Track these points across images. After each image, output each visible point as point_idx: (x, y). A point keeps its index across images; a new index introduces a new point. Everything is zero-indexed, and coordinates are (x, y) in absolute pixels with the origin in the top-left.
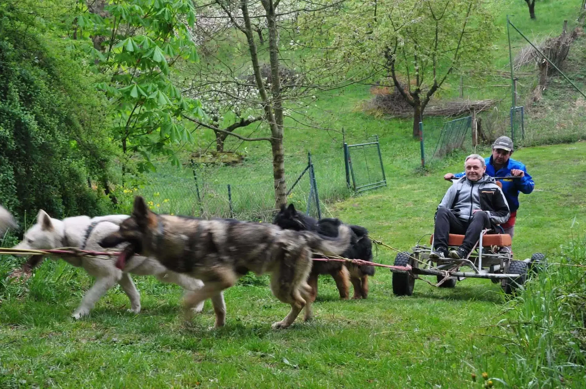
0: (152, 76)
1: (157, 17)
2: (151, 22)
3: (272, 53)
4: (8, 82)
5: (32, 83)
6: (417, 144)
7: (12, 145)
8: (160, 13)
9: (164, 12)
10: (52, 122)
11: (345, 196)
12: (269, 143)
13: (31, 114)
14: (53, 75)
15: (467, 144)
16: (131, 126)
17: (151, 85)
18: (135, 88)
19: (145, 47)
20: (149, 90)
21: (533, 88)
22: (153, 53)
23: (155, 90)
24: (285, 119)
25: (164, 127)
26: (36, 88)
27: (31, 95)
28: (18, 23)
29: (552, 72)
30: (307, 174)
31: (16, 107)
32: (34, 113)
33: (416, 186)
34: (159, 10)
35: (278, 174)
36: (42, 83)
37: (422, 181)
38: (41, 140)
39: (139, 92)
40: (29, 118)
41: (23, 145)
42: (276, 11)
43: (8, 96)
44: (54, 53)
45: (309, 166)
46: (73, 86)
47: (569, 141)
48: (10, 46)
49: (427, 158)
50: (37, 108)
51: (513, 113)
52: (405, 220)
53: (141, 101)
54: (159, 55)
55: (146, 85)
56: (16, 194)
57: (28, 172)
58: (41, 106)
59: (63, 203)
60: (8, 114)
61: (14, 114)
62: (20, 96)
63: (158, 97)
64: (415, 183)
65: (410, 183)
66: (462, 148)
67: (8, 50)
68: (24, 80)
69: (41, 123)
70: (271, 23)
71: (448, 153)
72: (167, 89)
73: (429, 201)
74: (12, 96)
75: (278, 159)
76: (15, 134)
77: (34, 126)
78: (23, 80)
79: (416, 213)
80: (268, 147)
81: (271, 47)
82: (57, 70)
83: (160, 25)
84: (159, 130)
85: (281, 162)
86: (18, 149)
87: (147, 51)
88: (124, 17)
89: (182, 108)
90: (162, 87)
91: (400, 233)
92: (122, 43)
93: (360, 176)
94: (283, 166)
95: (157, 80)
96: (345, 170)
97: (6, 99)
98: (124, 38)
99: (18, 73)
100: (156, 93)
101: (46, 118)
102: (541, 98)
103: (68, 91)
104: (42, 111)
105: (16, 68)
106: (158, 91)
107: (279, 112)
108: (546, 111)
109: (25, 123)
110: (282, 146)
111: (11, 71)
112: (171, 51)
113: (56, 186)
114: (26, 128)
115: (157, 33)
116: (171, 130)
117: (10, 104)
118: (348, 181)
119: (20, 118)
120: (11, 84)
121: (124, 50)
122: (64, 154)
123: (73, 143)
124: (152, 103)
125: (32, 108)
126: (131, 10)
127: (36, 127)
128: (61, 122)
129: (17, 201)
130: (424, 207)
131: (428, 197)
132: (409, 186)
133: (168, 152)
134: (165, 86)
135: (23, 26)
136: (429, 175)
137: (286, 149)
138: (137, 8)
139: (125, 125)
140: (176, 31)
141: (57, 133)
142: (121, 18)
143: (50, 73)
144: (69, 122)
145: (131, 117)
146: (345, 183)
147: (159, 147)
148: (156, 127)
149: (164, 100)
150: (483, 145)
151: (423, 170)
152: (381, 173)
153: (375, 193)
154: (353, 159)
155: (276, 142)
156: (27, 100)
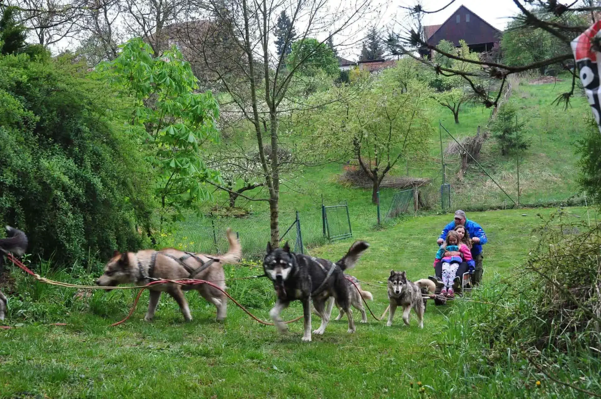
0: (186, 153)
1: (192, 111)
2: (188, 114)
4: (83, 155)
5: (100, 156)
6: (375, 207)
7: (83, 200)
8: (194, 108)
9: (197, 107)
10: (113, 184)
11: (322, 244)
12: (268, 203)
13: (99, 178)
14: (116, 150)
15: (411, 208)
16: (169, 187)
17: (185, 159)
18: (173, 161)
19: (183, 132)
20: (183, 162)
21: (457, 172)
22: (188, 136)
23: (187, 163)
24: (280, 186)
25: (193, 189)
26: (103, 159)
27: (99, 164)
28: (94, 113)
29: (470, 160)
30: (295, 226)
31: (87, 172)
32: (100, 177)
34: (194, 106)
35: (274, 226)
36: (108, 156)
38: (104, 197)
39: (176, 163)
40: (96, 181)
41: (91, 200)
42: (277, 109)
43: (83, 165)
44: (118, 135)
45: (296, 221)
46: (130, 159)
47: (481, 210)
48: (87, 129)
49: (382, 217)
50: (103, 174)
51: (443, 188)
53: (177, 170)
54: (192, 138)
55: (181, 159)
56: (84, 235)
57: (93, 218)
58: (106, 172)
59: (117, 243)
60: (82, 177)
61: (86, 177)
62: (92, 165)
63: (189, 167)
65: (371, 236)
66: (407, 212)
67: (86, 132)
68: (95, 153)
69: (105, 184)
70: (273, 117)
71: (397, 215)
72: (196, 162)
73: (383, 249)
74: (86, 165)
75: (274, 215)
76: (86, 192)
77: (100, 186)
78: (94, 153)
80: (268, 205)
81: (273, 134)
82: (119, 147)
83: (194, 117)
84: (189, 191)
85: (276, 217)
86: (87, 202)
87: (184, 135)
88: (169, 110)
89: (206, 175)
90: (192, 161)
91: (360, 272)
92: (166, 129)
93: (333, 228)
94: (277, 220)
95: (189, 155)
96: (322, 225)
97: (82, 166)
98: (167, 125)
99: (91, 148)
100: (188, 164)
101: (109, 181)
102: (462, 179)
103: (125, 161)
104: (106, 175)
105: (90, 145)
106: (190, 163)
107: (276, 181)
108: (466, 188)
109: (94, 184)
110: (277, 206)
111: (86, 147)
112: (201, 135)
113: (112, 230)
115: (191, 122)
116: (198, 192)
117: (84, 170)
118: (324, 232)
119: (90, 181)
120: (86, 156)
121: (168, 133)
122: (120, 207)
123: (127, 199)
124: (184, 172)
125: (99, 173)
126: (175, 105)
127: (101, 187)
128: (119, 184)
129: (85, 240)
130: (378, 254)
131: (382, 246)
132: (368, 238)
133: (195, 207)
134: (195, 160)
135: (97, 115)
136: (383, 231)
137: (280, 207)
138: (178, 104)
139: (165, 187)
140: (205, 122)
141: (116, 191)
142: (167, 111)
143: (114, 148)
144: (124, 184)
145: (169, 181)
146: (322, 234)
147: (188, 204)
148: (187, 188)
149: (193, 169)
150: (422, 210)
151: (379, 226)
152: (348, 227)
153: (344, 242)
154: (328, 217)
155: (273, 202)
156: (96, 168)
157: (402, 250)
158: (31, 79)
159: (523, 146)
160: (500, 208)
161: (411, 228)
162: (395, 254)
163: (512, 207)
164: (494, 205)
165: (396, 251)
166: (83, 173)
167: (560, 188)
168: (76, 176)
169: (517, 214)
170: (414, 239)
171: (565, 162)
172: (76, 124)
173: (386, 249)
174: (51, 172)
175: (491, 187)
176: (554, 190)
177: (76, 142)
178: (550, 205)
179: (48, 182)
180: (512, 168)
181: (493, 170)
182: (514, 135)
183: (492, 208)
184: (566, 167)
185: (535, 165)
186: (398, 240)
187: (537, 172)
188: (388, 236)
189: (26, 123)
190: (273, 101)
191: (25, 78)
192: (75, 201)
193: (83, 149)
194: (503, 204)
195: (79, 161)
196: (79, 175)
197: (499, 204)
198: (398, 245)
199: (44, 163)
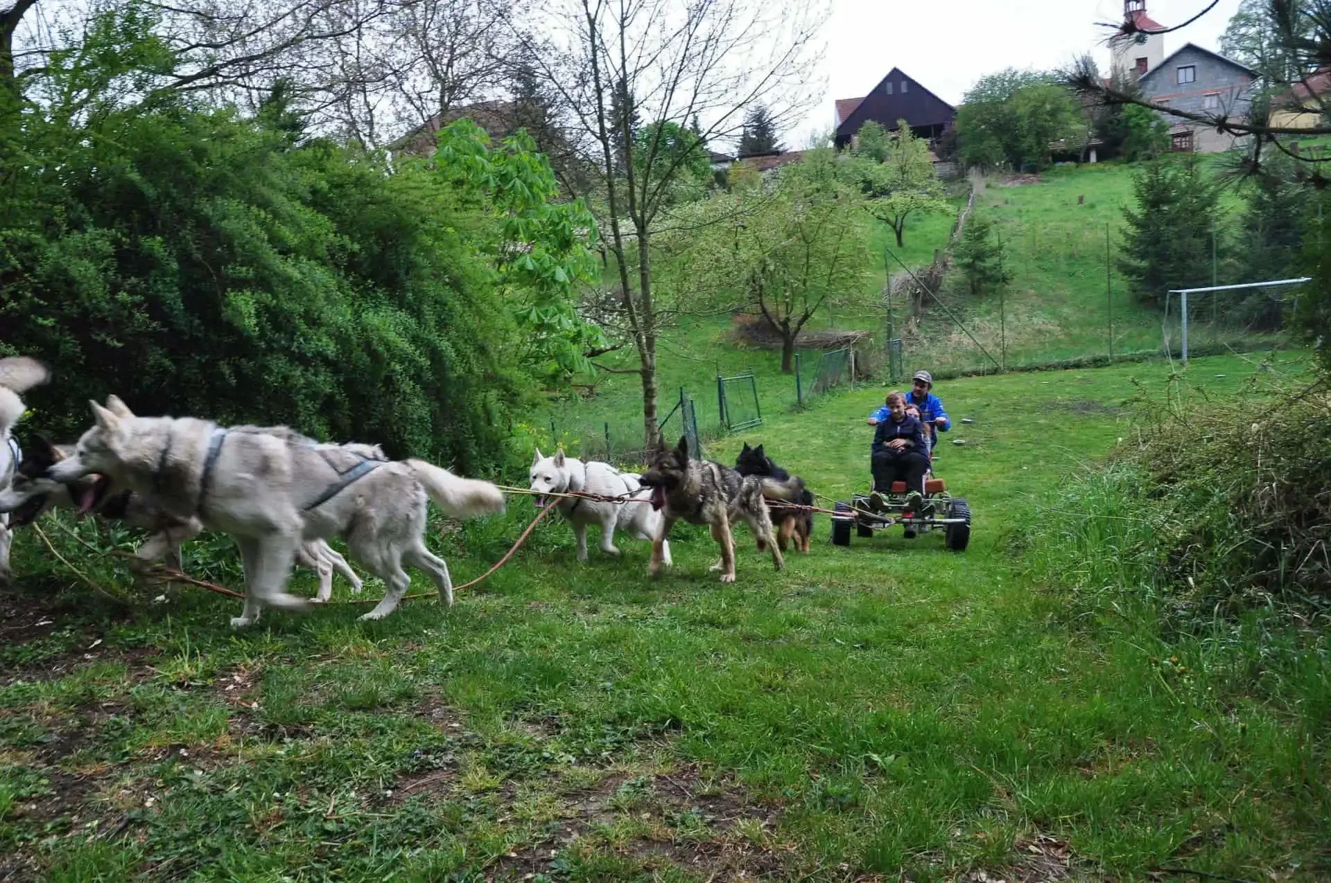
1: (555, 232)
2: (547, 237)
3: (643, 275)
4: (421, 305)
5: (446, 305)
6: (791, 379)
7: (429, 376)
8: (558, 227)
9: (563, 226)
10: (468, 350)
11: (719, 437)
12: (638, 376)
13: (447, 341)
14: (465, 296)
15: (843, 377)
17: (552, 309)
18: (534, 312)
19: (546, 266)
20: (549, 314)
21: (908, 319)
22: (554, 272)
23: (555, 314)
24: (655, 348)
26: (450, 310)
27: (445, 318)
29: (926, 302)
30: (680, 409)
31: (430, 332)
32: (450, 339)
33: (795, 425)
34: (558, 224)
35: (649, 411)
36: (458, 307)
37: (801, 419)
38: (459, 370)
39: (538, 316)
40: (445, 345)
41: (439, 376)
42: (649, 229)
45: (682, 402)
47: (950, 377)
49: (804, 393)
50: (453, 333)
51: (889, 345)
52: (794, 462)
53: (540, 326)
54: (560, 274)
58: (456, 331)
60: (423, 341)
61: (429, 340)
62: (435, 320)
63: (560, 322)
64: (793, 421)
65: (788, 421)
66: (839, 384)
68: (439, 302)
69: (458, 352)
70: (642, 242)
71: (825, 389)
73: (814, 441)
74: (427, 320)
75: (649, 394)
76: (431, 364)
77: (452, 354)
78: (436, 302)
79: (804, 456)
80: (638, 378)
81: (642, 268)
85: (652, 397)
87: (548, 270)
89: (579, 334)
92: (520, 261)
93: (735, 414)
94: (655, 402)
96: (718, 407)
99: (432, 293)
100: (557, 317)
101: (462, 345)
102: (915, 330)
103: (480, 314)
104: (457, 336)
105: (430, 288)
107: (650, 340)
108: (922, 345)
109: (441, 351)
110: (654, 379)
111: (424, 292)
114: (441, 358)
117: (425, 328)
118: (722, 419)
119: (436, 346)
120: (425, 306)
121: (522, 268)
124: (552, 329)
125: (447, 334)
127: (454, 355)
128: (476, 350)
130: (810, 448)
132: (787, 425)
134: (563, 310)
136: (806, 413)
137: (656, 383)
140: (575, 248)
141: (474, 362)
143: (461, 291)
144: (484, 349)
146: (718, 422)
149: (565, 324)
150: (860, 380)
151: (799, 406)
152: (755, 410)
153: (753, 432)
154: (727, 394)
155: (647, 374)
156: (442, 325)
157: (846, 441)
158: (334, 186)
159: (1004, 279)
160: (977, 373)
161: (850, 408)
162: (837, 448)
163: (995, 372)
164: (968, 369)
165: (838, 443)
166: (424, 334)
167: (1060, 341)
168: (415, 340)
169: (1004, 383)
170: (858, 425)
171: (1065, 302)
172: (408, 253)
173: (819, 441)
174: (384, 334)
175: (959, 343)
176: (1052, 344)
177: (408, 284)
178: (1048, 368)
179: (381, 349)
180: (988, 312)
181: (960, 317)
182: (990, 262)
183: (965, 375)
184: (1066, 310)
185: (1022, 309)
186: (835, 426)
187: (1024, 318)
188: (818, 422)
189: (333, 256)
190: (643, 216)
191: (324, 185)
192: (417, 378)
193: (420, 296)
194: (981, 367)
195: (417, 313)
196: (418, 336)
197: (974, 368)
198: (836, 435)
199: (372, 318)
